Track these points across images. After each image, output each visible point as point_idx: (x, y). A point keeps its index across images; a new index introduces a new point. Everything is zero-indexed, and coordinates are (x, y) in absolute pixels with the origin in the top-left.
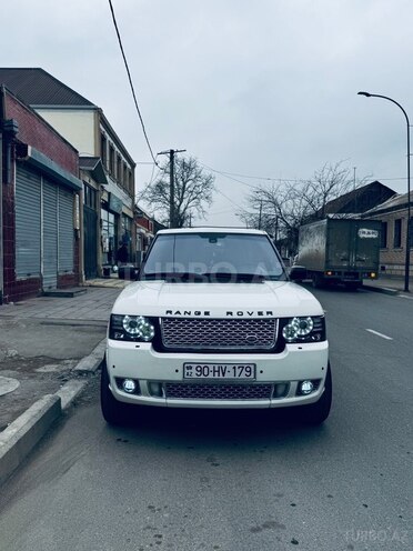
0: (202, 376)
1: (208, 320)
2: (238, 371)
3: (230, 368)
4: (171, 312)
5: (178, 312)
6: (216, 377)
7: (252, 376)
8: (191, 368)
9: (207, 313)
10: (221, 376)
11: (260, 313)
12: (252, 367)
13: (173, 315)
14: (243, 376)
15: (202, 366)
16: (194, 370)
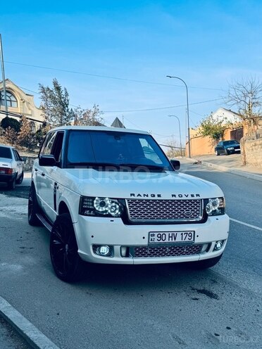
0: (161, 241)
1: (159, 200)
2: (184, 236)
3: (179, 234)
4: (134, 195)
5: (139, 195)
6: (170, 241)
7: (192, 240)
8: (154, 235)
9: (159, 196)
10: (173, 241)
11: (192, 196)
12: (193, 233)
13: (136, 197)
14: (187, 240)
15: (162, 234)
16: (156, 237)
